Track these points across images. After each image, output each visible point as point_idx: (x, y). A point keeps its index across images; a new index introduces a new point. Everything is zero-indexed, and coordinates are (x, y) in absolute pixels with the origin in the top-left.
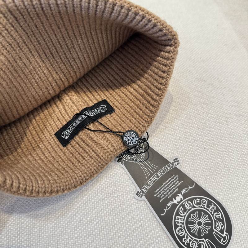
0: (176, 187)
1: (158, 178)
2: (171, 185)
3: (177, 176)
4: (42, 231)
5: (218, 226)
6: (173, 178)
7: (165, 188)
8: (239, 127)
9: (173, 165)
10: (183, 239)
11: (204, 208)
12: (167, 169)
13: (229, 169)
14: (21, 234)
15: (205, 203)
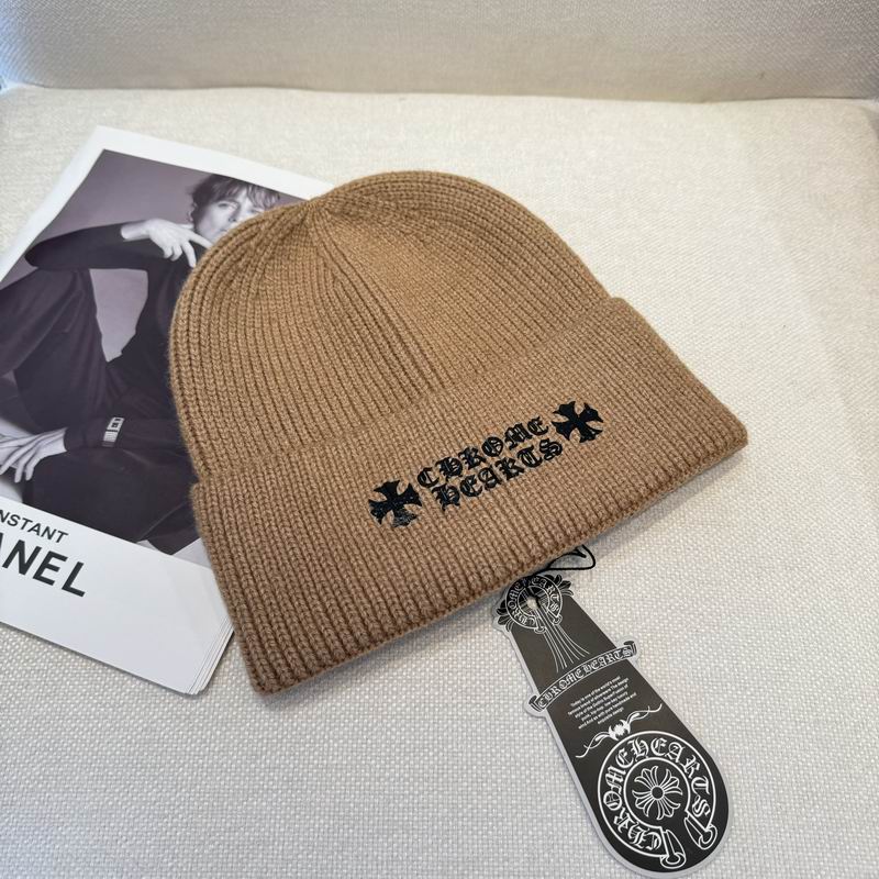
0: (620, 703)
1: (582, 677)
2: (609, 697)
3: (626, 680)
4: (316, 753)
5: (697, 807)
6: (616, 683)
7: (595, 702)
8: (785, 595)
9: (621, 654)
10: (616, 818)
11: (674, 761)
12: (607, 661)
13: (746, 688)
14: (269, 753)
15: (677, 752)
